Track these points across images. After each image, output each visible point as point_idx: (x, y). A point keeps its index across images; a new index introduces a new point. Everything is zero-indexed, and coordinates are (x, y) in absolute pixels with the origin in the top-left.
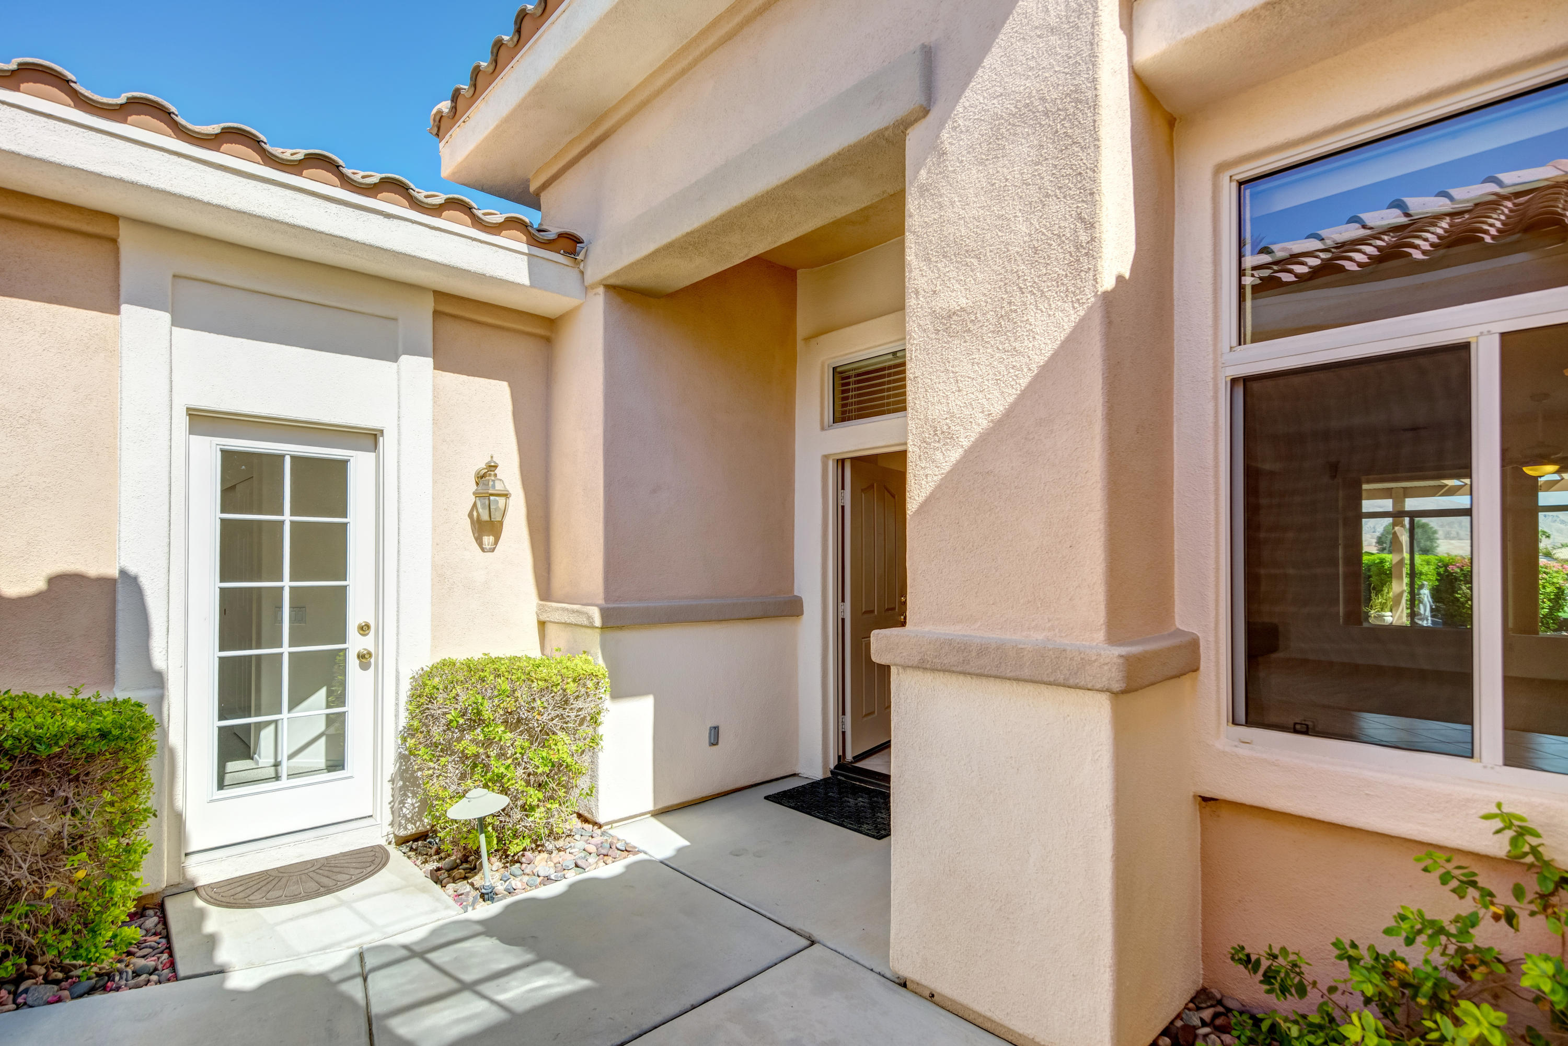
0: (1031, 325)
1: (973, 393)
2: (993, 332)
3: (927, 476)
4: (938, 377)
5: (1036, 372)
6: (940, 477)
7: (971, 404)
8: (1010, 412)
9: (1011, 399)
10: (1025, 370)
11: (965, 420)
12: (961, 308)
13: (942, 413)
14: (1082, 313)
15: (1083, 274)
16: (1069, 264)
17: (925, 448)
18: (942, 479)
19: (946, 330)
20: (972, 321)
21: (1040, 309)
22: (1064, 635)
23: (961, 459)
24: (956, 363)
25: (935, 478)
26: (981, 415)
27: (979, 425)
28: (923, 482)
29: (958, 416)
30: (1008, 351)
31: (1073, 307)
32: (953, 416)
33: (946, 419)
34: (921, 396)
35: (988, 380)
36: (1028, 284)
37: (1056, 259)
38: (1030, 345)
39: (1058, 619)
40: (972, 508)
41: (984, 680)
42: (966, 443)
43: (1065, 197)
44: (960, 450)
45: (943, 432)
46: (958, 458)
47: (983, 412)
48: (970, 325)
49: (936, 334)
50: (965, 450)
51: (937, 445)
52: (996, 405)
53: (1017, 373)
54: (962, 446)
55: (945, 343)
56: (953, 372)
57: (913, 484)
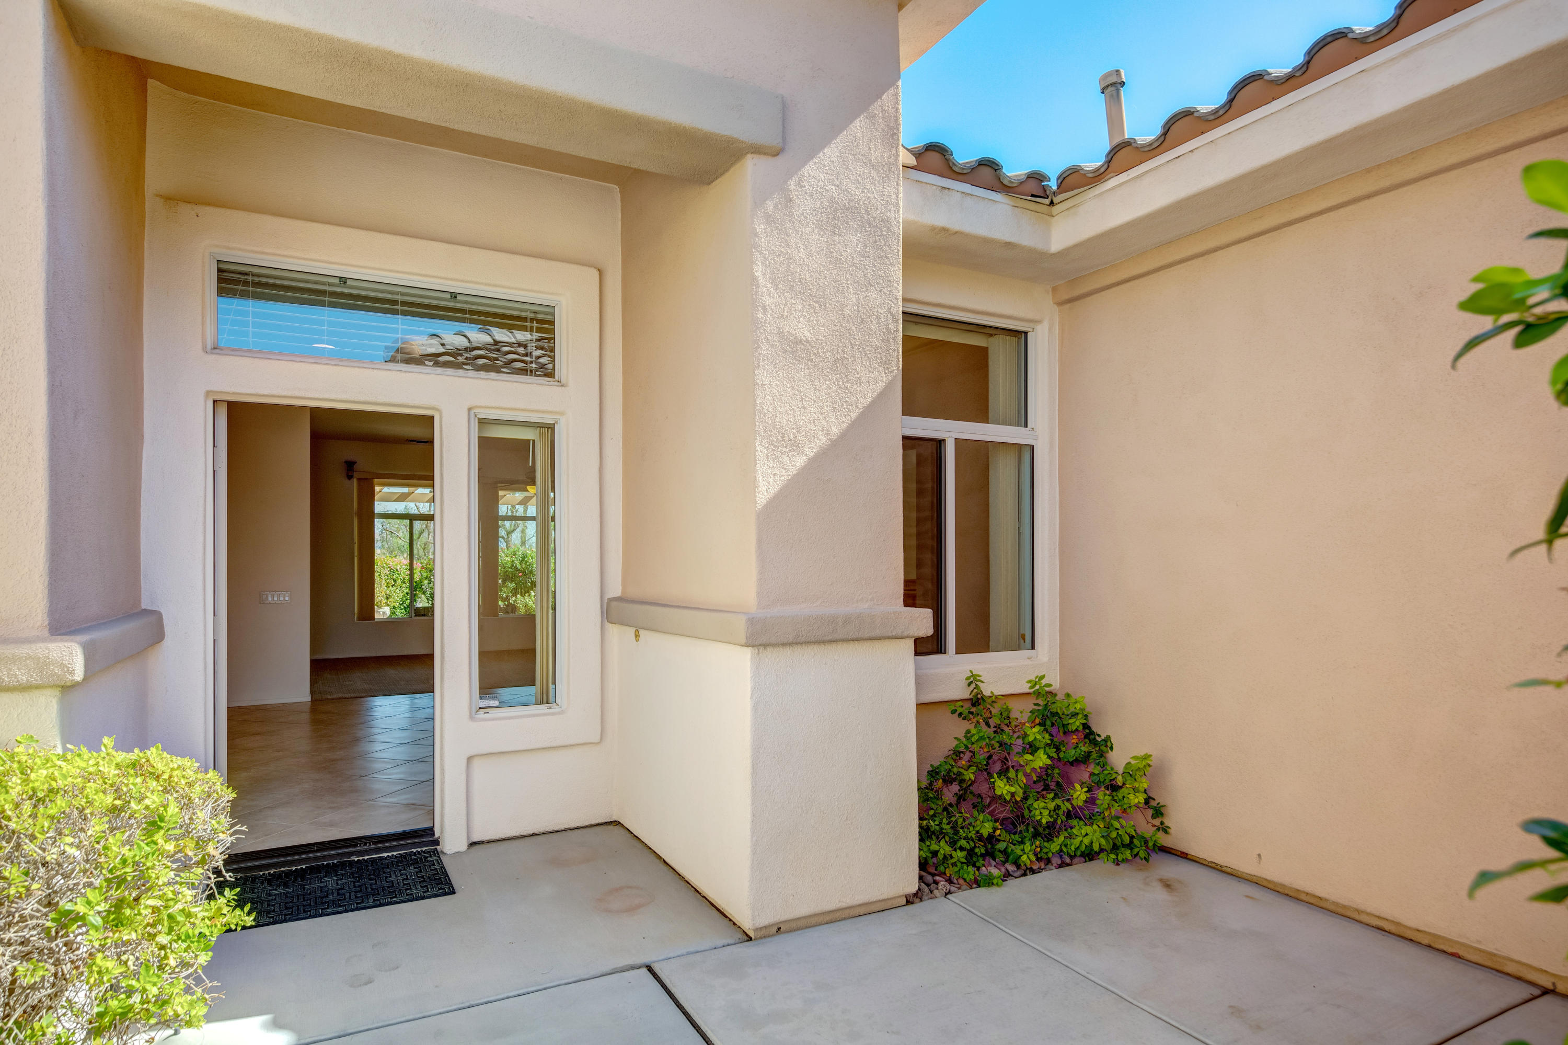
0: (858, 373)
1: (815, 413)
2: (831, 369)
3: (774, 475)
4: (785, 391)
5: (861, 410)
6: (787, 478)
7: (814, 422)
8: (844, 435)
9: (844, 426)
10: (854, 406)
11: (809, 434)
12: (806, 340)
13: (790, 423)
14: (890, 378)
15: (891, 351)
16: (883, 340)
17: (773, 450)
18: (788, 480)
19: (793, 353)
20: (814, 354)
21: (864, 365)
22: (880, 603)
23: (806, 465)
24: (801, 384)
25: (782, 478)
26: (821, 433)
27: (820, 440)
28: (771, 480)
29: (803, 429)
30: (842, 388)
31: (885, 372)
32: (798, 428)
33: (793, 429)
34: (769, 403)
35: (827, 406)
36: (857, 343)
37: (875, 332)
38: (858, 389)
39: (875, 592)
40: (815, 507)
41: (834, 645)
42: (810, 453)
43: (880, 292)
44: (805, 458)
45: (790, 440)
46: (803, 464)
47: (823, 430)
48: (813, 357)
49: (783, 353)
50: (809, 459)
51: (784, 450)
52: (832, 427)
53: (848, 407)
54: (806, 455)
55: (791, 363)
56: (798, 391)
57: (761, 480)
